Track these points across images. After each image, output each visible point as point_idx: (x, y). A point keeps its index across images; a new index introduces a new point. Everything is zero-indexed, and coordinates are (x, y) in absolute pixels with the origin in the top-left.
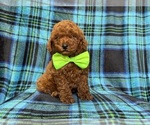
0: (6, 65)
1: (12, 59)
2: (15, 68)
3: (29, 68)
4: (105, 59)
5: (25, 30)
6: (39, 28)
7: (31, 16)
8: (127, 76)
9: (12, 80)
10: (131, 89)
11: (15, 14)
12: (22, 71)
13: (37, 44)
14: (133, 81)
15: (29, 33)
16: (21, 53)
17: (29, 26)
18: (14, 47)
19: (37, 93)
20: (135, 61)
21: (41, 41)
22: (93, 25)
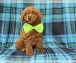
1: (2, 31)
2: (4, 36)
3: (11, 35)
4: (53, 28)
5: (8, 15)
6: (16, 13)
7: (11, 7)
8: (65, 36)
9: (3, 42)
10: (68, 44)
11: (3, 7)
12: (8, 37)
13: (15, 22)
14: (69, 39)
15: (10, 16)
16: (7, 28)
17: (11, 13)
18: (3, 25)
20: (69, 27)
21: (17, 20)
22: (45, 9)
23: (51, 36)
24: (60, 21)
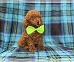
0: (2, 34)
1: (5, 31)
2: (7, 35)
3: (14, 35)
5: (11, 16)
6: (18, 14)
7: (14, 9)
8: (63, 36)
9: (6, 41)
10: (65, 43)
11: (6, 8)
12: (11, 36)
13: (17, 22)
14: (66, 39)
17: (13, 14)
18: (6, 25)
19: (18, 47)
21: (19, 21)
22: (45, 12)
23: (50, 36)
24: (58, 22)
